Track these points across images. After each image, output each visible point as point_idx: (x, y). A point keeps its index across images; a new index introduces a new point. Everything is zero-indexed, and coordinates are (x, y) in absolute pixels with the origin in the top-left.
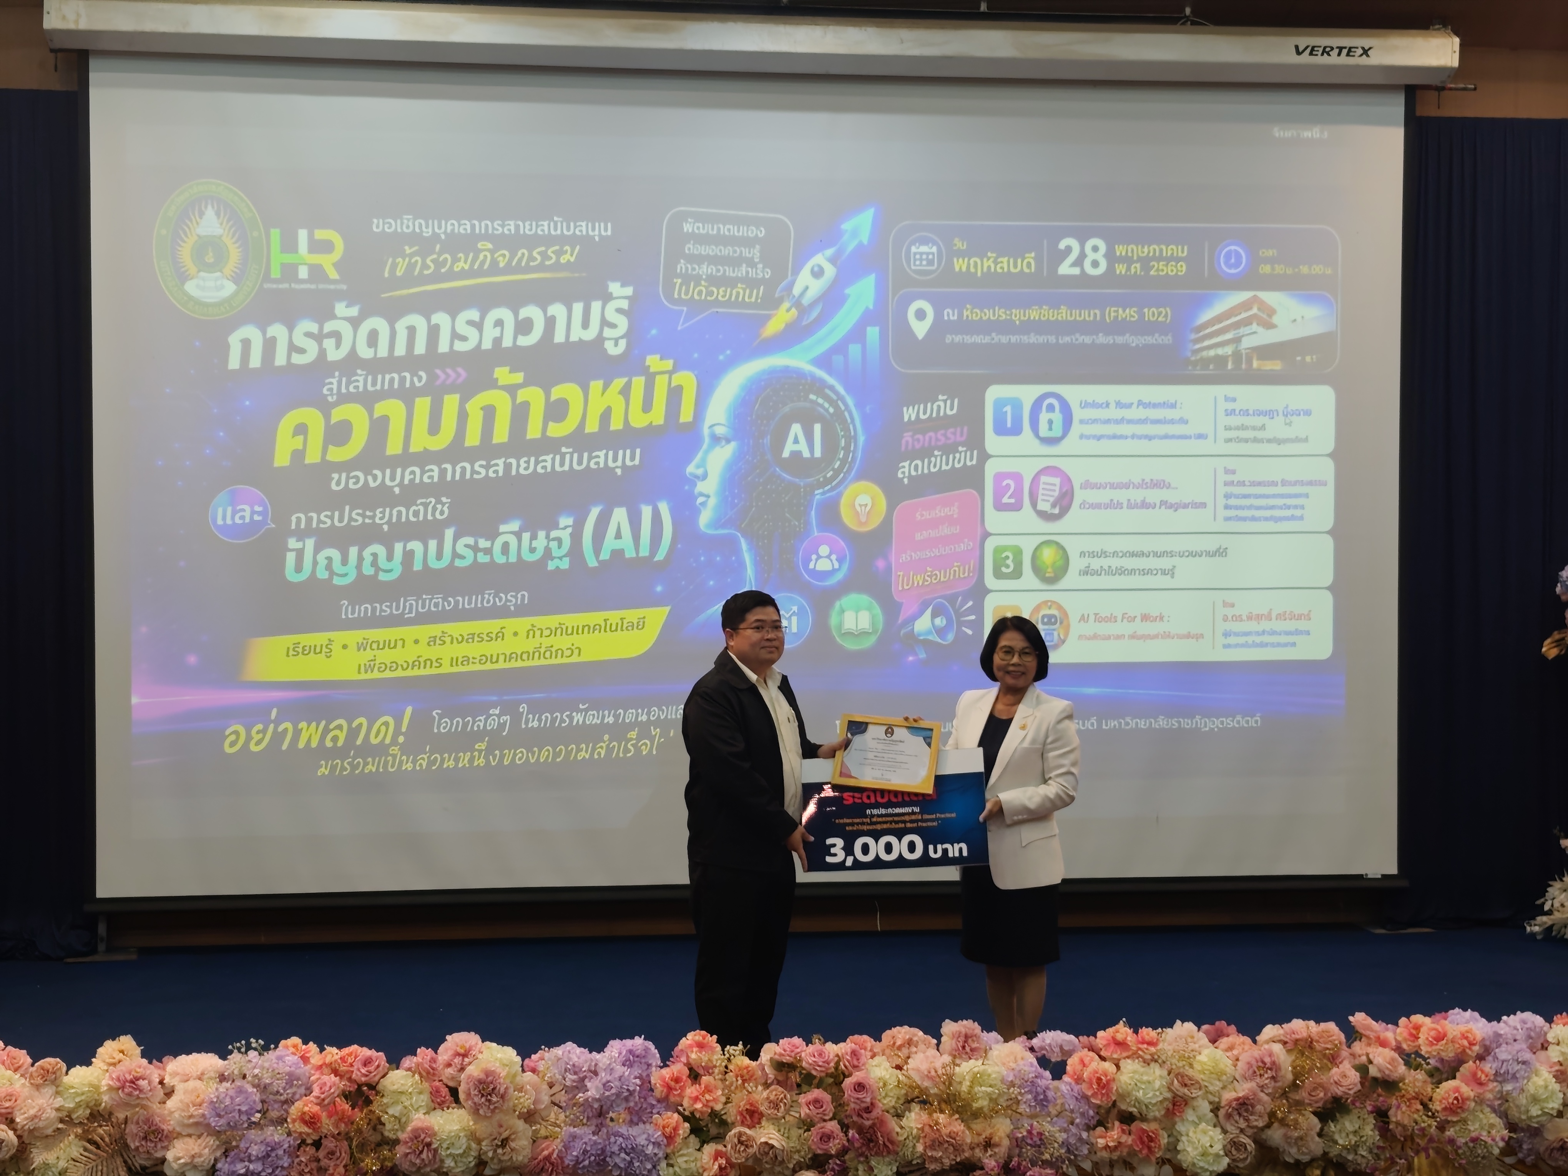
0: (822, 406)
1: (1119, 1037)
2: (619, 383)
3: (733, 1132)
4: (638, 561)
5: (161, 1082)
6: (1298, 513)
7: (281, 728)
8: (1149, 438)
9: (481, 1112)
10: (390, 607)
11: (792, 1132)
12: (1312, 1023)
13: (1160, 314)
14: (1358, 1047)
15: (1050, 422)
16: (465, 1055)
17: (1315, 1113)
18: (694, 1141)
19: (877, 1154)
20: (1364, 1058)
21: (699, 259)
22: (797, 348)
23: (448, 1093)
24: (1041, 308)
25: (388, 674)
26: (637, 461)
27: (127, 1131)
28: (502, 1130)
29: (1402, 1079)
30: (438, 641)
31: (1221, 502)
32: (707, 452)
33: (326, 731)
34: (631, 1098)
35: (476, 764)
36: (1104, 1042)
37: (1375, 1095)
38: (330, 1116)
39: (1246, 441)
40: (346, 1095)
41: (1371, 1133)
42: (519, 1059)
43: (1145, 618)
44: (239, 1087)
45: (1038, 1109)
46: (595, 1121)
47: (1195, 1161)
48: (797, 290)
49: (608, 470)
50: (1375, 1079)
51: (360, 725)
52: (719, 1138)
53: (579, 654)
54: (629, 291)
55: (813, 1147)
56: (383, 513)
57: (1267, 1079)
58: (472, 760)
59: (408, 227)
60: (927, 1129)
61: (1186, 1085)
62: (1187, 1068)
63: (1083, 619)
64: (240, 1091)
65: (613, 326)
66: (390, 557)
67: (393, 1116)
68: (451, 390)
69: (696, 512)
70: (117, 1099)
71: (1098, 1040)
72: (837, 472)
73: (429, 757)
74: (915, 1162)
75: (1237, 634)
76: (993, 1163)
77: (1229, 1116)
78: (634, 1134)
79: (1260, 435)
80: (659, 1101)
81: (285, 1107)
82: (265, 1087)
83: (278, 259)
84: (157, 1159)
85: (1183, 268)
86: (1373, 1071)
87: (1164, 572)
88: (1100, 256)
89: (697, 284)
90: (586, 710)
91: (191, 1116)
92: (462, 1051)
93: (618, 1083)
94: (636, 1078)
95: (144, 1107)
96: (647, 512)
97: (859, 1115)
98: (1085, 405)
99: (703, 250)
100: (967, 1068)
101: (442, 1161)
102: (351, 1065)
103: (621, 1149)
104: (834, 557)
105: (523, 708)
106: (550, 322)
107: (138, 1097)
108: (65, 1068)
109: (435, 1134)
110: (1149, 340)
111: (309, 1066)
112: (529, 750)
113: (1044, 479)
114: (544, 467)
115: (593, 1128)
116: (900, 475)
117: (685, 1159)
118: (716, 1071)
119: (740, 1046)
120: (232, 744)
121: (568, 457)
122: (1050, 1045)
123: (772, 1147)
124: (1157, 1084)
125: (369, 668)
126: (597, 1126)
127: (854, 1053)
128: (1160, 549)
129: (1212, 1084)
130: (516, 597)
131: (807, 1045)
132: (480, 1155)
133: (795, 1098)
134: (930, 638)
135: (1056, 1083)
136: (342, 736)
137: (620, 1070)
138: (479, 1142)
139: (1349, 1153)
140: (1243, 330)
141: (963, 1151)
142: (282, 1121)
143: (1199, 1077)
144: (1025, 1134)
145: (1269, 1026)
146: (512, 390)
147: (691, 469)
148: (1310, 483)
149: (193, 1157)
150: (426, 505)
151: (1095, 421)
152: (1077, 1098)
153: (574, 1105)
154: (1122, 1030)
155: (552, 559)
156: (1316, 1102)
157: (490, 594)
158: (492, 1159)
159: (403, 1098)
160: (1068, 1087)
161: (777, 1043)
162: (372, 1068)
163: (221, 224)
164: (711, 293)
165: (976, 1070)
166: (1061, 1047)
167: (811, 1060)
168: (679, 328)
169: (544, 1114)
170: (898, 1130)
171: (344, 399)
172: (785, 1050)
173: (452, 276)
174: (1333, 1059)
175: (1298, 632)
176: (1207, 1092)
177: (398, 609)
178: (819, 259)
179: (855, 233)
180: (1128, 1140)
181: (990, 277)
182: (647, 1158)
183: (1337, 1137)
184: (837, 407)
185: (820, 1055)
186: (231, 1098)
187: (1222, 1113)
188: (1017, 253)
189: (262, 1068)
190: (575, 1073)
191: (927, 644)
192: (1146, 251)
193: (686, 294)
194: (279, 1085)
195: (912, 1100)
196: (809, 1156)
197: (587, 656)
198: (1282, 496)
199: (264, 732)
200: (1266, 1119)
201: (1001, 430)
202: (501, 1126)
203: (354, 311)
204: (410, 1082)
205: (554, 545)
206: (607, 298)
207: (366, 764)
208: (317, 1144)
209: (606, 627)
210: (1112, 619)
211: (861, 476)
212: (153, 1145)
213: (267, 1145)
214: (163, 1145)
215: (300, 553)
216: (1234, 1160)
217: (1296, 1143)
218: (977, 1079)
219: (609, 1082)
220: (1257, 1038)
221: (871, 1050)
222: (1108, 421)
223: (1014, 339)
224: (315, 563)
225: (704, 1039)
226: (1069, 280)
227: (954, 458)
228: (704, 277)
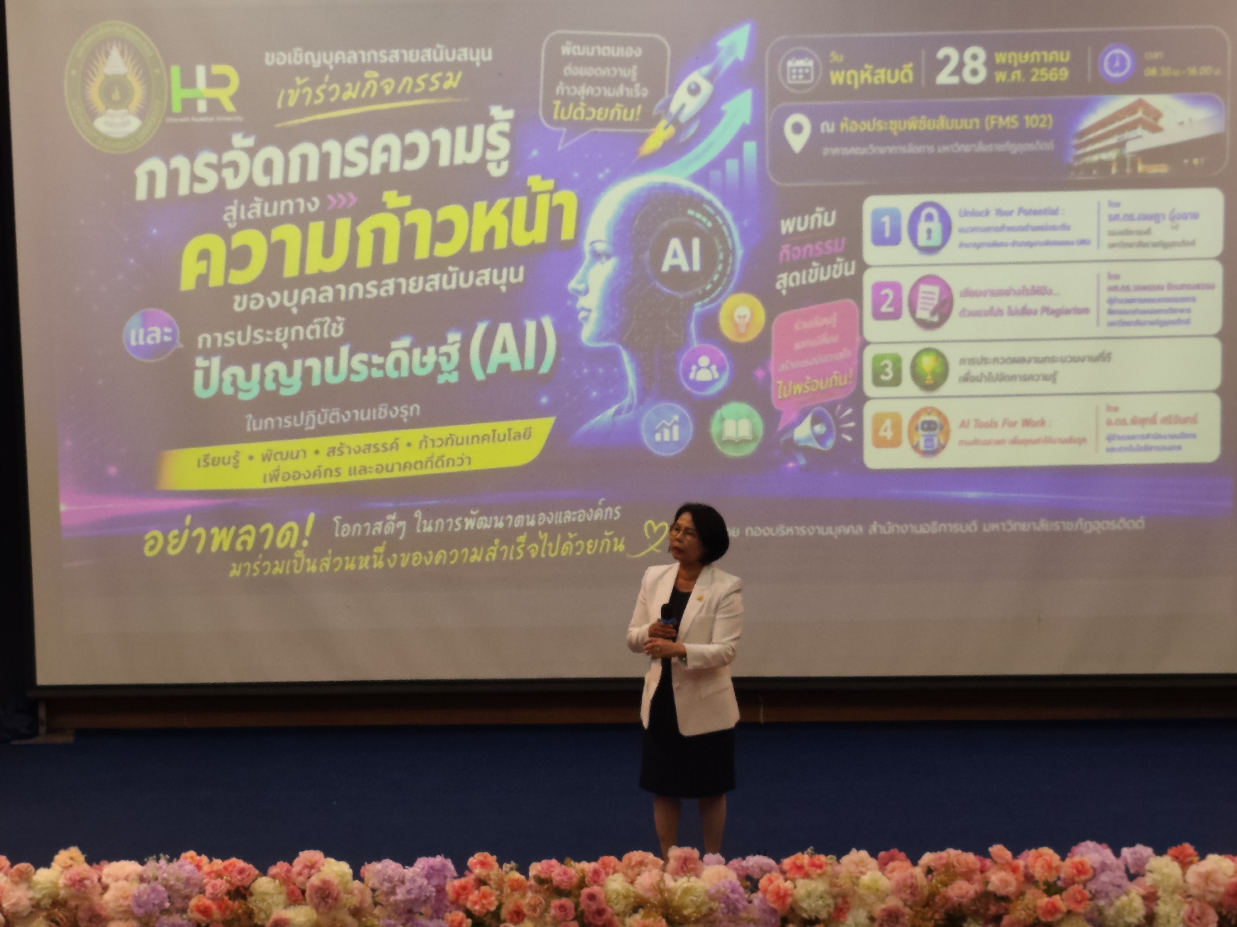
0: (700, 221)
1: (799, 862)
2: (502, 203)
4: (523, 374)
6: (1184, 316)
7: (195, 533)
8: (1030, 244)
9: (322, 909)
10: (292, 420)
12: (959, 852)
13: (1041, 120)
15: (929, 232)
21: (578, 81)
22: (675, 165)
24: (919, 118)
25: (291, 483)
26: (521, 278)
27: (78, 915)
30: (337, 452)
31: (1105, 306)
32: (588, 268)
33: (236, 536)
34: (429, 901)
35: (375, 566)
36: (789, 866)
38: (219, 908)
39: (1130, 245)
40: (229, 894)
42: (351, 870)
43: (1027, 423)
46: (404, 917)
48: (674, 108)
49: (493, 288)
50: (992, 893)
51: (267, 531)
53: (470, 463)
54: (510, 114)
56: (282, 332)
57: (908, 894)
58: (371, 563)
59: (298, 59)
63: (964, 424)
64: (154, 890)
65: (495, 148)
66: (290, 373)
68: (343, 213)
69: (578, 326)
71: (784, 864)
72: (716, 285)
73: (332, 560)
75: (1121, 438)
79: (1145, 239)
80: (450, 903)
81: (186, 901)
82: (171, 887)
83: (178, 94)
85: (1064, 74)
86: (989, 887)
87: (1046, 378)
88: (979, 65)
89: (576, 105)
90: (477, 516)
91: (121, 906)
92: (309, 864)
93: (418, 891)
94: (432, 887)
95: (88, 898)
96: (531, 327)
97: (594, 917)
98: (965, 213)
99: (582, 72)
100: (682, 883)
102: (231, 872)
104: (714, 367)
105: (418, 514)
106: (435, 147)
107: (84, 892)
108: (33, 870)
110: (1030, 147)
112: (425, 553)
113: (923, 288)
114: (432, 286)
116: (778, 286)
118: (493, 882)
119: (514, 864)
120: (152, 548)
121: (454, 276)
122: (752, 866)
125: (274, 477)
126: (407, 919)
127: (599, 870)
128: (1041, 354)
130: (408, 410)
131: (560, 866)
133: (548, 903)
134: (810, 444)
136: (251, 541)
137: (421, 881)
140: (1127, 135)
142: (184, 911)
143: (860, 892)
145: (931, 853)
146: (400, 213)
147: (573, 285)
148: (1198, 287)
150: (322, 324)
151: (974, 230)
152: (764, 909)
153: (390, 905)
155: (441, 372)
157: (384, 408)
159: (268, 897)
160: (758, 900)
162: (244, 876)
163: (126, 63)
164: (588, 114)
165: (688, 884)
166: (760, 867)
167: (560, 877)
168: (560, 148)
169: (367, 910)
171: (243, 225)
172: (544, 868)
173: (341, 104)
175: (1183, 436)
177: (298, 421)
178: (696, 77)
179: (731, 49)
181: (867, 89)
184: (715, 222)
185: (567, 872)
188: (895, 64)
190: (390, 882)
191: (806, 450)
192: (1027, 57)
193: (566, 114)
194: (180, 885)
197: (478, 465)
198: (1168, 300)
199: (180, 537)
201: (879, 240)
202: (335, 918)
203: (250, 142)
205: (443, 360)
206: (489, 121)
207: (273, 566)
209: (494, 437)
210: (992, 424)
211: (740, 288)
215: (207, 371)
218: (687, 891)
219: (412, 889)
220: (916, 862)
221: (613, 868)
222: (988, 229)
223: (892, 150)
224: (221, 380)
225: (487, 858)
226: (947, 89)
227: (832, 269)
228: (583, 98)
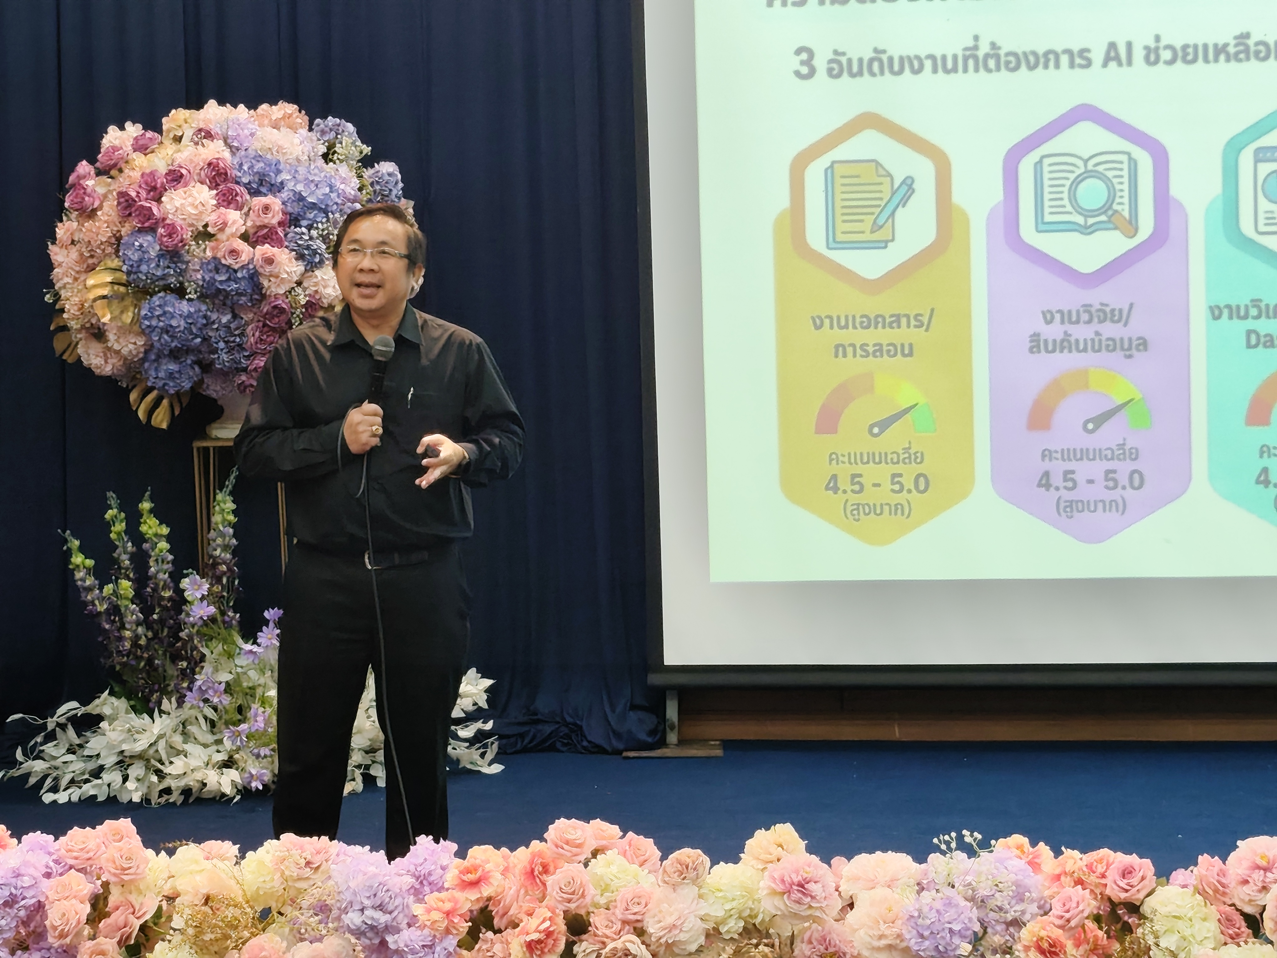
16: (1267, 869)
82: (982, 901)
91: (881, 937)
95: (816, 920)
102: (1103, 876)
107: (810, 907)
159: (1180, 924)
204: (1189, 902)
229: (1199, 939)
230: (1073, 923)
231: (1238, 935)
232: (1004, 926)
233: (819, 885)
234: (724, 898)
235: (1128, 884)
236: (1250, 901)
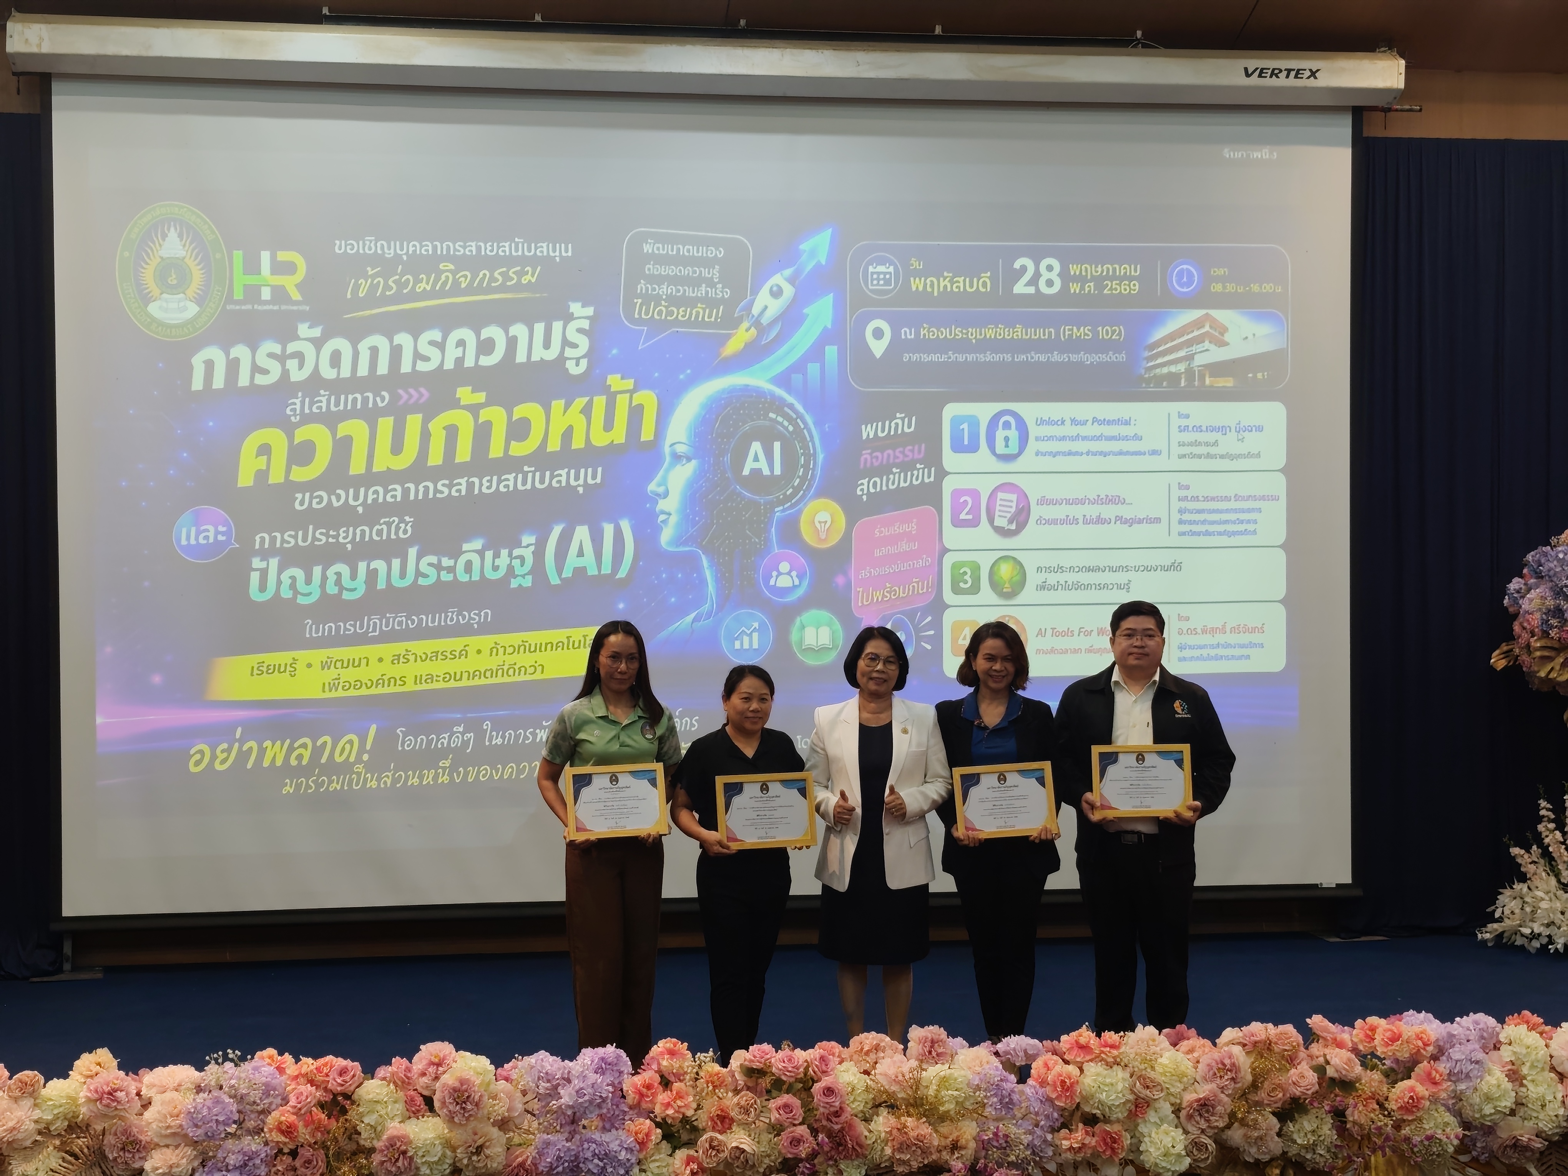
0: (781, 424)
1: (1082, 1040)
2: (580, 402)
3: (704, 1137)
4: (600, 578)
5: (138, 1094)
6: (1250, 527)
7: (245, 748)
8: (1104, 454)
9: (456, 1120)
10: (354, 626)
11: (762, 1136)
12: (1270, 1026)
13: (1114, 332)
14: (1316, 1049)
15: (1007, 439)
16: (439, 1065)
17: (1274, 1114)
18: (665, 1146)
19: (845, 1157)
20: (1321, 1059)
21: (659, 280)
22: (756, 367)
23: (423, 1103)
24: (997, 327)
25: (352, 693)
26: (598, 480)
27: (105, 1142)
28: (476, 1137)
29: (1358, 1079)
30: (402, 660)
31: (1176, 516)
32: (668, 471)
33: (291, 749)
34: (604, 1105)
35: (440, 781)
36: (1068, 1046)
37: (1332, 1095)
38: (306, 1126)
39: (1200, 457)
40: (322, 1105)
41: (1329, 1132)
42: (492, 1067)
44: (216, 1097)
45: (1004, 1113)
46: (568, 1128)
47: (1158, 1161)
48: (756, 310)
49: (570, 489)
50: (1332, 1079)
51: (325, 743)
52: (691, 1144)
53: (542, 672)
54: (590, 311)
55: (783, 1151)
56: (347, 532)
57: (1227, 1080)
58: (436, 777)
59: (370, 249)
60: (895, 1132)
61: (1148, 1087)
62: (1149, 1070)
63: (1041, 633)
64: (217, 1101)
65: (575, 346)
66: (353, 576)
67: (368, 1124)
68: (414, 410)
69: (657, 530)
70: (95, 1110)
71: (1061, 1044)
72: (796, 490)
73: (393, 775)
74: (883, 1165)
75: (1191, 647)
76: (961, 1165)
77: (1190, 1117)
78: (607, 1140)
79: (1213, 450)
80: (631, 1108)
81: (262, 1117)
82: (242, 1098)
83: (240, 280)
84: (135, 1169)
85: (1136, 287)
86: (1330, 1072)
87: (1120, 587)
88: (1054, 276)
89: (658, 304)
91: (168, 1127)
92: (437, 1060)
93: (590, 1090)
94: (608, 1085)
95: (121, 1118)
96: (608, 530)
97: (828, 1120)
98: (1041, 422)
99: (663, 270)
100: (933, 1072)
101: (418, 1169)
103: (594, 1155)
104: (794, 574)
105: (487, 725)
106: (512, 342)
107: (116, 1109)
108: (42, 1081)
109: (411, 1142)
110: (1104, 358)
111: (284, 1077)
112: (493, 767)
113: (1000, 495)
114: (507, 486)
115: (566, 1135)
116: (859, 493)
117: (657, 1164)
118: (688, 1077)
119: (711, 1053)
120: (197, 763)
121: (530, 475)
122: (1014, 1049)
123: (743, 1151)
124: (1120, 1086)
125: (333, 687)
126: (570, 1133)
127: (822, 1059)
128: (1115, 564)
129: (1173, 1086)
130: (479, 615)
131: (777, 1052)
132: (454, 1163)
133: (766, 1103)
135: (1021, 1086)
136: (307, 754)
137: (593, 1077)
138: (454, 1149)
139: (1307, 1152)
140: (1195, 348)
141: (931, 1153)
142: (259, 1131)
143: (1161, 1079)
144: (991, 1136)
145: (1229, 1029)
146: (474, 409)
147: (652, 487)
148: (1263, 498)
149: (171, 1167)
150: (389, 525)
151: (1050, 438)
152: (1041, 1101)
153: (548, 1112)
154: (1085, 1034)
155: (515, 577)
156: (1275, 1103)
157: (453, 612)
158: (467, 1166)
159: (379, 1107)
160: (1033, 1090)
161: (747, 1050)
162: (347, 1078)
163: (184, 246)
164: (671, 313)
165: (942, 1074)
166: (1025, 1051)
167: (781, 1065)
168: (640, 348)
169: (517, 1121)
170: (867, 1133)
171: (307, 419)
172: (755, 1057)
173: (414, 296)
174: (1291, 1060)
175: (1252, 645)
176: (1168, 1094)
177: (361, 627)
178: (778, 279)
179: (813, 253)
180: (1091, 1141)
181: (947, 297)
182: (620, 1163)
183: (1295, 1136)
184: (796, 425)
185: (790, 1060)
186: (209, 1108)
187: (1183, 1114)
188: (973, 273)
189: (239, 1078)
190: (548, 1081)
192: (1099, 270)
193: (647, 313)
194: (255, 1095)
195: (880, 1105)
196: (779, 1160)
197: (551, 673)
198: (1235, 511)
199: (229, 750)
200: (1227, 1119)
201: (958, 447)
202: (476, 1134)
203: (317, 332)
204: (385, 1090)
205: (516, 563)
206: (568, 318)
207: (331, 782)
208: (294, 1154)
209: (569, 644)
210: (1069, 633)
211: (821, 493)
212: (131, 1156)
213: (245, 1154)
214: (141, 1156)
215: (264, 573)
216: (1194, 1160)
217: (1255, 1143)
218: (944, 1082)
219: (582, 1089)
220: (1217, 1041)
221: (839, 1056)
222: (1063, 438)
223: (970, 357)
224: (279, 582)
225: (675, 1046)
226: (1024, 298)
227: (912, 475)
228: (664, 297)
229: (391, 1116)
230: (303, 1112)
231: (418, 1111)
232: (256, 1115)
233: (124, 1093)
234: (54, 1105)
235: (343, 1081)
236: (427, 1087)
